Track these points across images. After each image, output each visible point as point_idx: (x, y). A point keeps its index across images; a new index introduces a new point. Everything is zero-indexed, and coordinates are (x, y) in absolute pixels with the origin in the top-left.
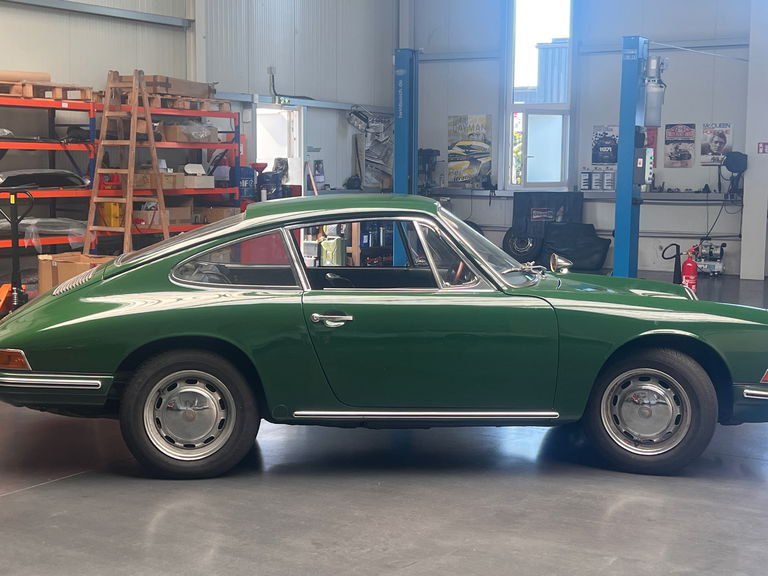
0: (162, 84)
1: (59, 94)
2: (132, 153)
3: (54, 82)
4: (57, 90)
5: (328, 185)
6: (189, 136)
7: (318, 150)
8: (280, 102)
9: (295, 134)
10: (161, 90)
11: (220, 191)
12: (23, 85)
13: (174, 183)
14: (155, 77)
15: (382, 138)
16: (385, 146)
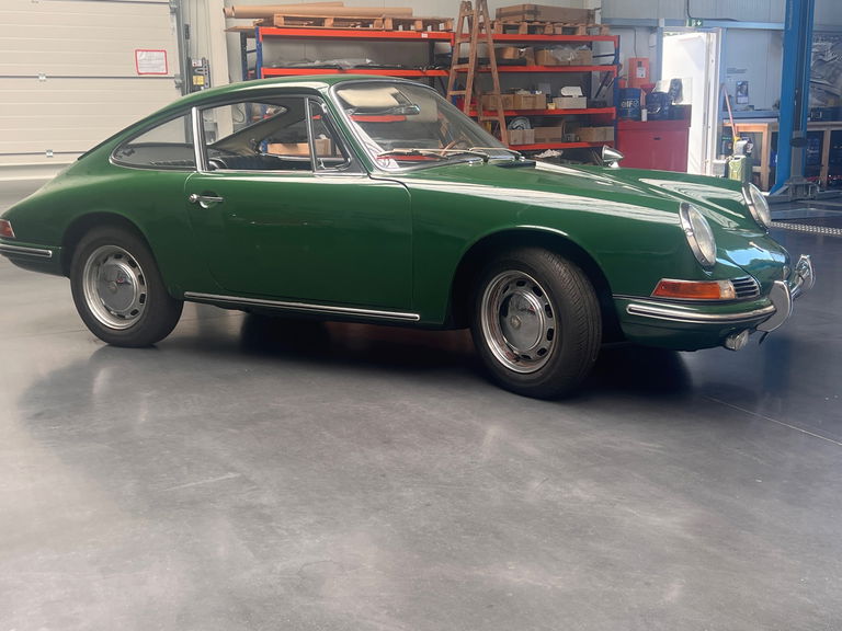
0: (529, 12)
1: (419, 25)
2: (470, 75)
3: (415, 15)
4: (417, 22)
5: (752, 107)
6: (557, 60)
7: (742, 71)
8: (690, 25)
9: (713, 57)
10: (527, 17)
11: (592, 111)
12: (384, 20)
13: (534, 104)
14: (524, 6)
15: (829, 57)
16: (833, 65)
